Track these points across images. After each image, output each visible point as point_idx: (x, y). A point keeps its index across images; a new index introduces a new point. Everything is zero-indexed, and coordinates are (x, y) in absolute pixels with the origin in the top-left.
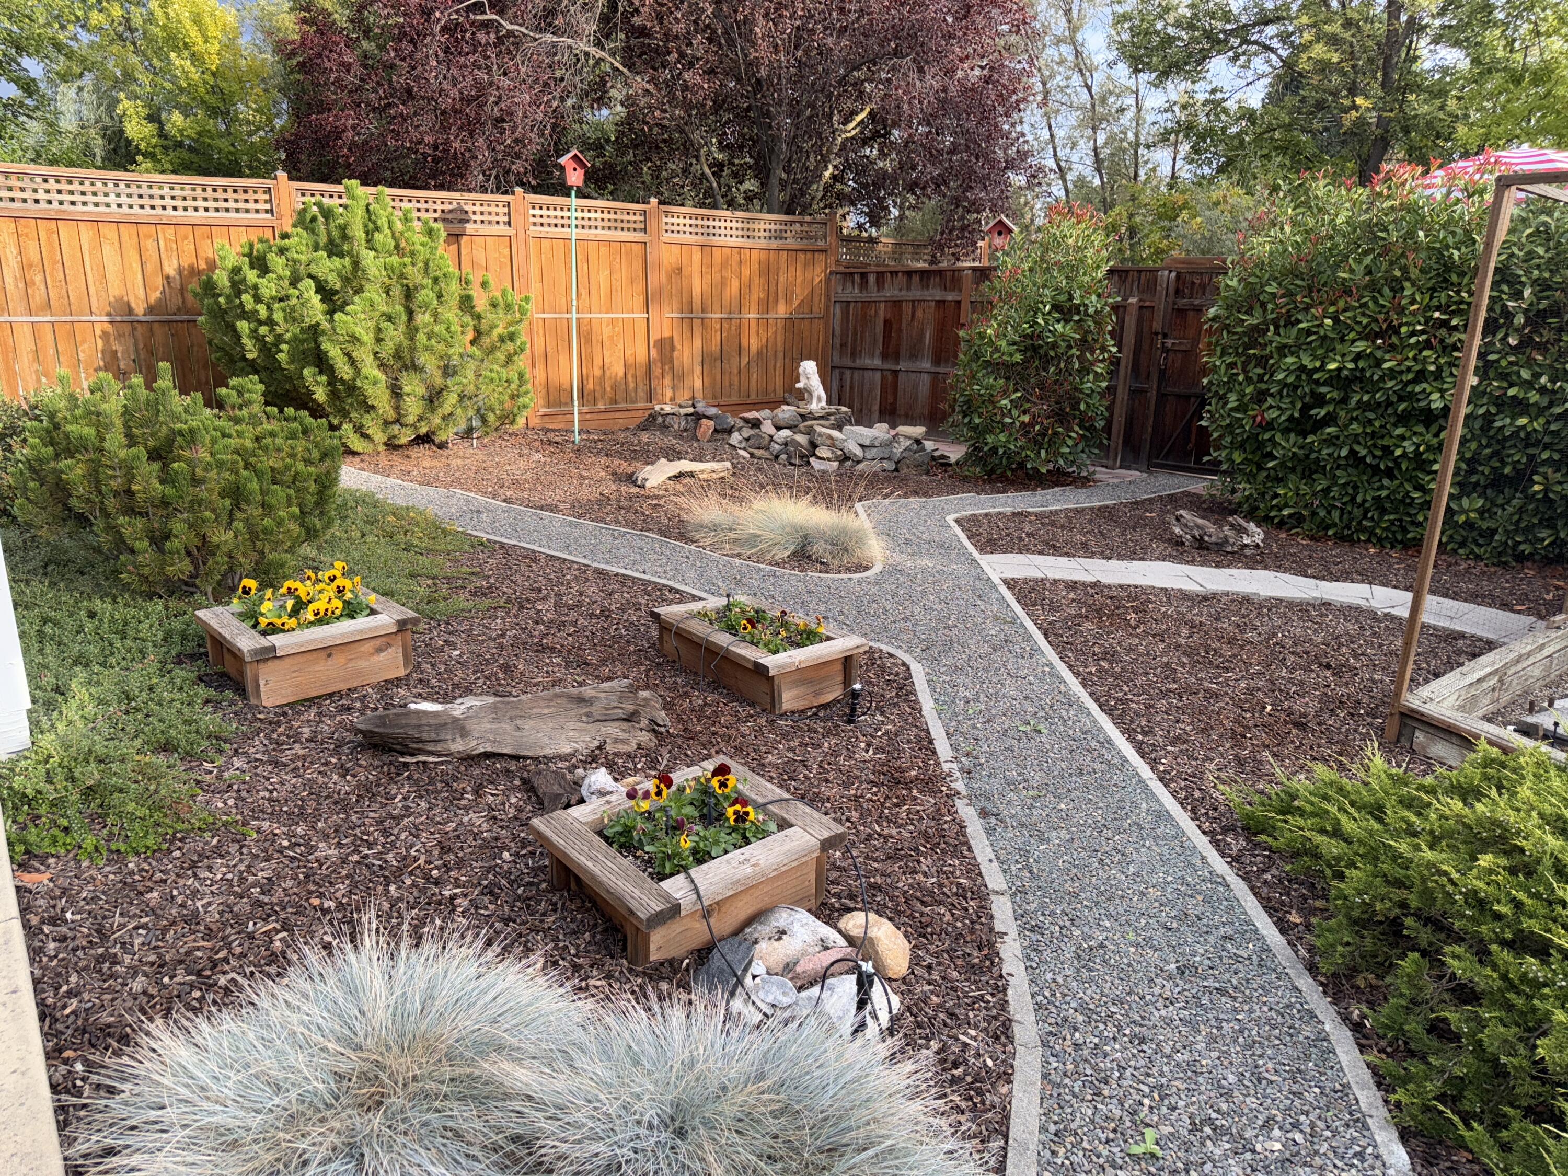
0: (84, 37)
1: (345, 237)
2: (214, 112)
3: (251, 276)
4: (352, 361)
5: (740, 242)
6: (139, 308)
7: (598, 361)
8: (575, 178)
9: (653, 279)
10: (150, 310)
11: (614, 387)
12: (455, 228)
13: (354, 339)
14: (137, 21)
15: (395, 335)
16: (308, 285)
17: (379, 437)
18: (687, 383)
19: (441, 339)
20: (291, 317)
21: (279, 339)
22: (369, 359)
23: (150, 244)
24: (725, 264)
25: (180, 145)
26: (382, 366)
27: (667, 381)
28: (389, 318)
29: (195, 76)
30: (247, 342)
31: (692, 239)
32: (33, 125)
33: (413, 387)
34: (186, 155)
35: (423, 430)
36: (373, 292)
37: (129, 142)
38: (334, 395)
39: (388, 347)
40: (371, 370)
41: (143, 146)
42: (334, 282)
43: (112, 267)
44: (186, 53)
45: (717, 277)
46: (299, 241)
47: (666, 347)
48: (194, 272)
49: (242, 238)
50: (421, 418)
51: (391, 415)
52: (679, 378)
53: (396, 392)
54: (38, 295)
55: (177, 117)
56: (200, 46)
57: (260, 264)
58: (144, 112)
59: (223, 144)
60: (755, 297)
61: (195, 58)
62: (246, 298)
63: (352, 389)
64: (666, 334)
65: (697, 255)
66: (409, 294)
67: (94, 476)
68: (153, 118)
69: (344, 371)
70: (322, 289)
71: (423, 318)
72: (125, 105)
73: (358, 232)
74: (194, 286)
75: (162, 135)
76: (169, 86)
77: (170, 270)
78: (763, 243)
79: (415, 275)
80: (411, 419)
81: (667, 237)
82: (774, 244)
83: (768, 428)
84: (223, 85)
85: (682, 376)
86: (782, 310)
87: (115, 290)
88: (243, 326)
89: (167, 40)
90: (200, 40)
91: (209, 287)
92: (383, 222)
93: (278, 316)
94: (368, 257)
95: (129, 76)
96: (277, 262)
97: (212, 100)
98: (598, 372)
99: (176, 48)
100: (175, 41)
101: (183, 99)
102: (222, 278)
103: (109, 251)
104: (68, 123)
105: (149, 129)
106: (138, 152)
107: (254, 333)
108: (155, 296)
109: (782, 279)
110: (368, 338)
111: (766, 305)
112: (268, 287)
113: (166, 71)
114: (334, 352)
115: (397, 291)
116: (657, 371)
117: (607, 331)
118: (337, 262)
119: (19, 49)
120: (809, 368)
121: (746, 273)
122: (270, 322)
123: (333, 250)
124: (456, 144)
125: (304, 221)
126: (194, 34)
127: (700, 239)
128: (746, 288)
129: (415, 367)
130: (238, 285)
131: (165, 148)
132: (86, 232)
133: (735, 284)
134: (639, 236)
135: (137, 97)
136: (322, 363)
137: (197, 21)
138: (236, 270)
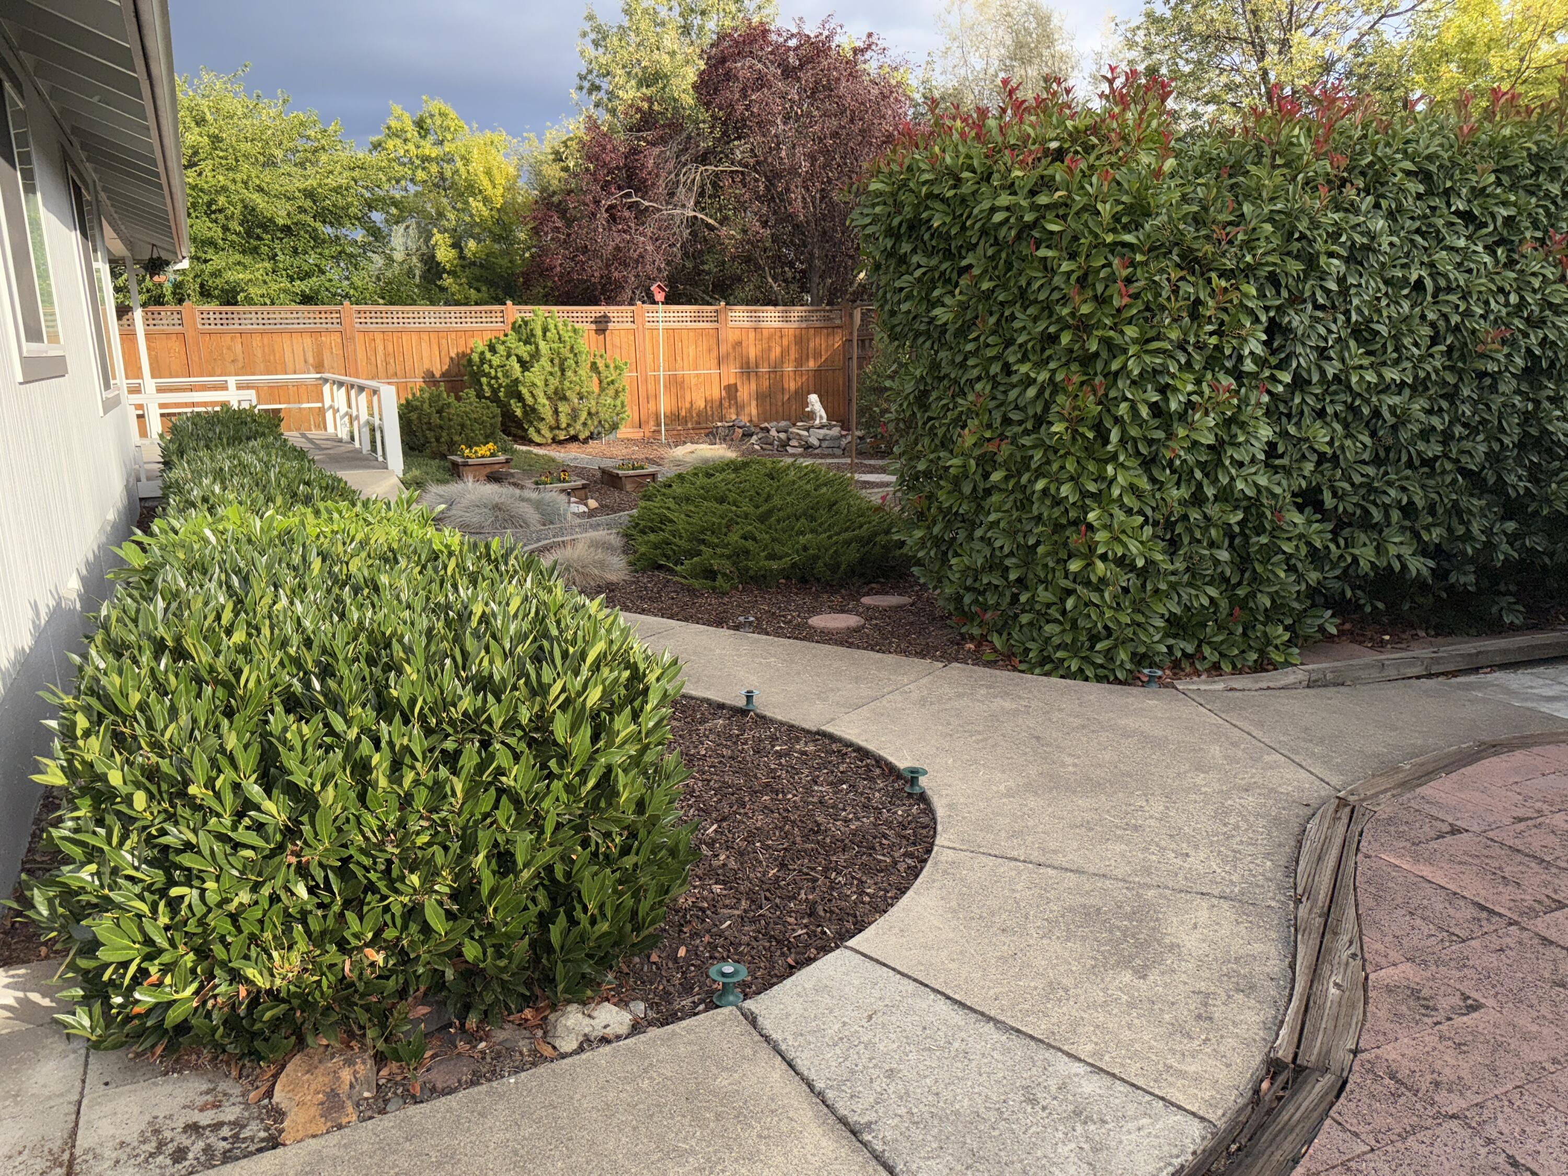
0: (412, 189)
1: (533, 335)
2: (497, 239)
3: (488, 355)
4: (533, 396)
5: (781, 325)
6: (437, 374)
7: (688, 399)
8: (660, 297)
9: (723, 349)
10: (443, 375)
11: (699, 415)
12: (602, 326)
13: (534, 385)
14: (448, 174)
15: (554, 382)
16: (514, 358)
17: (549, 435)
18: (747, 411)
19: (576, 384)
20: (506, 375)
21: (500, 386)
22: (542, 395)
23: (444, 342)
24: (770, 338)
25: (474, 263)
26: (549, 398)
27: (733, 410)
28: (551, 374)
29: (486, 213)
30: (486, 388)
31: (746, 324)
32: (375, 257)
33: (563, 408)
34: (477, 271)
35: (572, 432)
36: (544, 361)
37: (438, 264)
38: (525, 413)
39: (550, 391)
40: (543, 400)
41: (448, 266)
42: (526, 357)
43: (426, 354)
44: (479, 197)
45: (765, 346)
46: (512, 336)
47: (731, 390)
48: (464, 354)
49: (488, 336)
50: (569, 425)
51: (553, 422)
52: (740, 408)
53: (556, 412)
54: (391, 371)
55: (472, 244)
56: (490, 191)
57: (492, 349)
58: (449, 241)
59: (504, 262)
60: (792, 357)
61: (486, 200)
62: (486, 366)
63: (534, 410)
64: (732, 381)
65: (752, 335)
66: (563, 361)
67: (419, 418)
68: (456, 245)
69: (530, 401)
70: (520, 360)
71: (569, 373)
72: (438, 237)
73: (539, 333)
74: (464, 362)
75: (462, 257)
76: (467, 219)
77: (453, 355)
78: (796, 325)
79: (566, 352)
80: (564, 425)
81: (731, 324)
82: (804, 325)
83: (773, 432)
84: (505, 218)
85: (743, 407)
86: (812, 364)
87: (427, 366)
88: (484, 380)
89: (466, 188)
90: (490, 187)
91: (470, 361)
92: (552, 327)
93: (500, 374)
94: (542, 344)
95: (441, 215)
96: (501, 349)
97: (497, 230)
98: (688, 405)
99: (474, 195)
100: (472, 189)
101: (477, 230)
102: (475, 357)
103: (425, 346)
104: (399, 256)
105: (453, 253)
106: (444, 270)
107: (489, 384)
108: (445, 367)
109: (812, 345)
110: (540, 384)
111: (800, 362)
112: (496, 361)
113: (466, 209)
114: (524, 391)
115: (556, 361)
116: (726, 404)
117: (693, 381)
118: (528, 347)
119: (370, 208)
120: (814, 398)
121: (785, 342)
122: (496, 378)
123: (527, 342)
124: (616, 274)
125: (516, 328)
126: (486, 183)
127: (753, 324)
128: (785, 353)
129: (564, 398)
130: (483, 360)
131: (463, 267)
132: (414, 337)
133: (778, 350)
134: (715, 325)
135: (446, 231)
136: (520, 398)
137: (488, 173)
138: (482, 353)
